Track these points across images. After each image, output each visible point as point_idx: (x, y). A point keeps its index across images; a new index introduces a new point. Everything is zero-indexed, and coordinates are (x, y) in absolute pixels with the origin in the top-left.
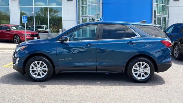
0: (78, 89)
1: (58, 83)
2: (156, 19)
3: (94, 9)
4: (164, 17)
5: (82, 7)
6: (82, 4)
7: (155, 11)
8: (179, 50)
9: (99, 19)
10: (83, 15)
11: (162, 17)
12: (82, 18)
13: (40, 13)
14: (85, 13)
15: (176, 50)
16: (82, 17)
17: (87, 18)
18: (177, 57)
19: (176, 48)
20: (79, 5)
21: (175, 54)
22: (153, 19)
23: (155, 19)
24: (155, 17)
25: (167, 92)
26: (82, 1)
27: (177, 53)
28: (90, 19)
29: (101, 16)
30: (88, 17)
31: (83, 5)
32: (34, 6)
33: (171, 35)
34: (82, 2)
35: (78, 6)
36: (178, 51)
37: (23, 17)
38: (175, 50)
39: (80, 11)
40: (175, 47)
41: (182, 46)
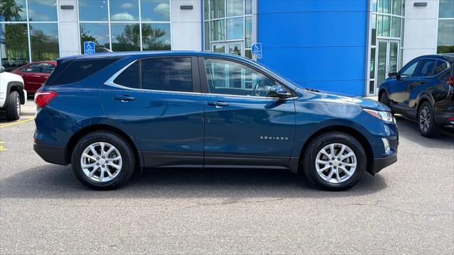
0: (203, 207)
1: (159, 192)
2: (377, 47)
3: (239, 26)
4: (394, 41)
5: (213, 23)
6: (213, 16)
7: (374, 31)
8: (432, 115)
9: (251, 49)
10: (215, 40)
11: (390, 41)
12: (215, 47)
13: (124, 37)
14: (220, 36)
15: (425, 114)
16: (213, 45)
17: (224, 47)
18: (426, 130)
19: (424, 111)
20: (206, 18)
21: (423, 123)
22: (370, 47)
23: (373, 47)
24: (374, 43)
25: (412, 215)
26: (214, 10)
27: (427, 122)
28: (230, 50)
29: (254, 42)
30: (225, 44)
31: (215, 18)
32: (109, 22)
33: (412, 81)
34: (213, 12)
35: (204, 21)
36: (428, 117)
37: (86, 44)
38: (422, 114)
39: (210, 29)
40: (423, 108)
41: (437, 106)
